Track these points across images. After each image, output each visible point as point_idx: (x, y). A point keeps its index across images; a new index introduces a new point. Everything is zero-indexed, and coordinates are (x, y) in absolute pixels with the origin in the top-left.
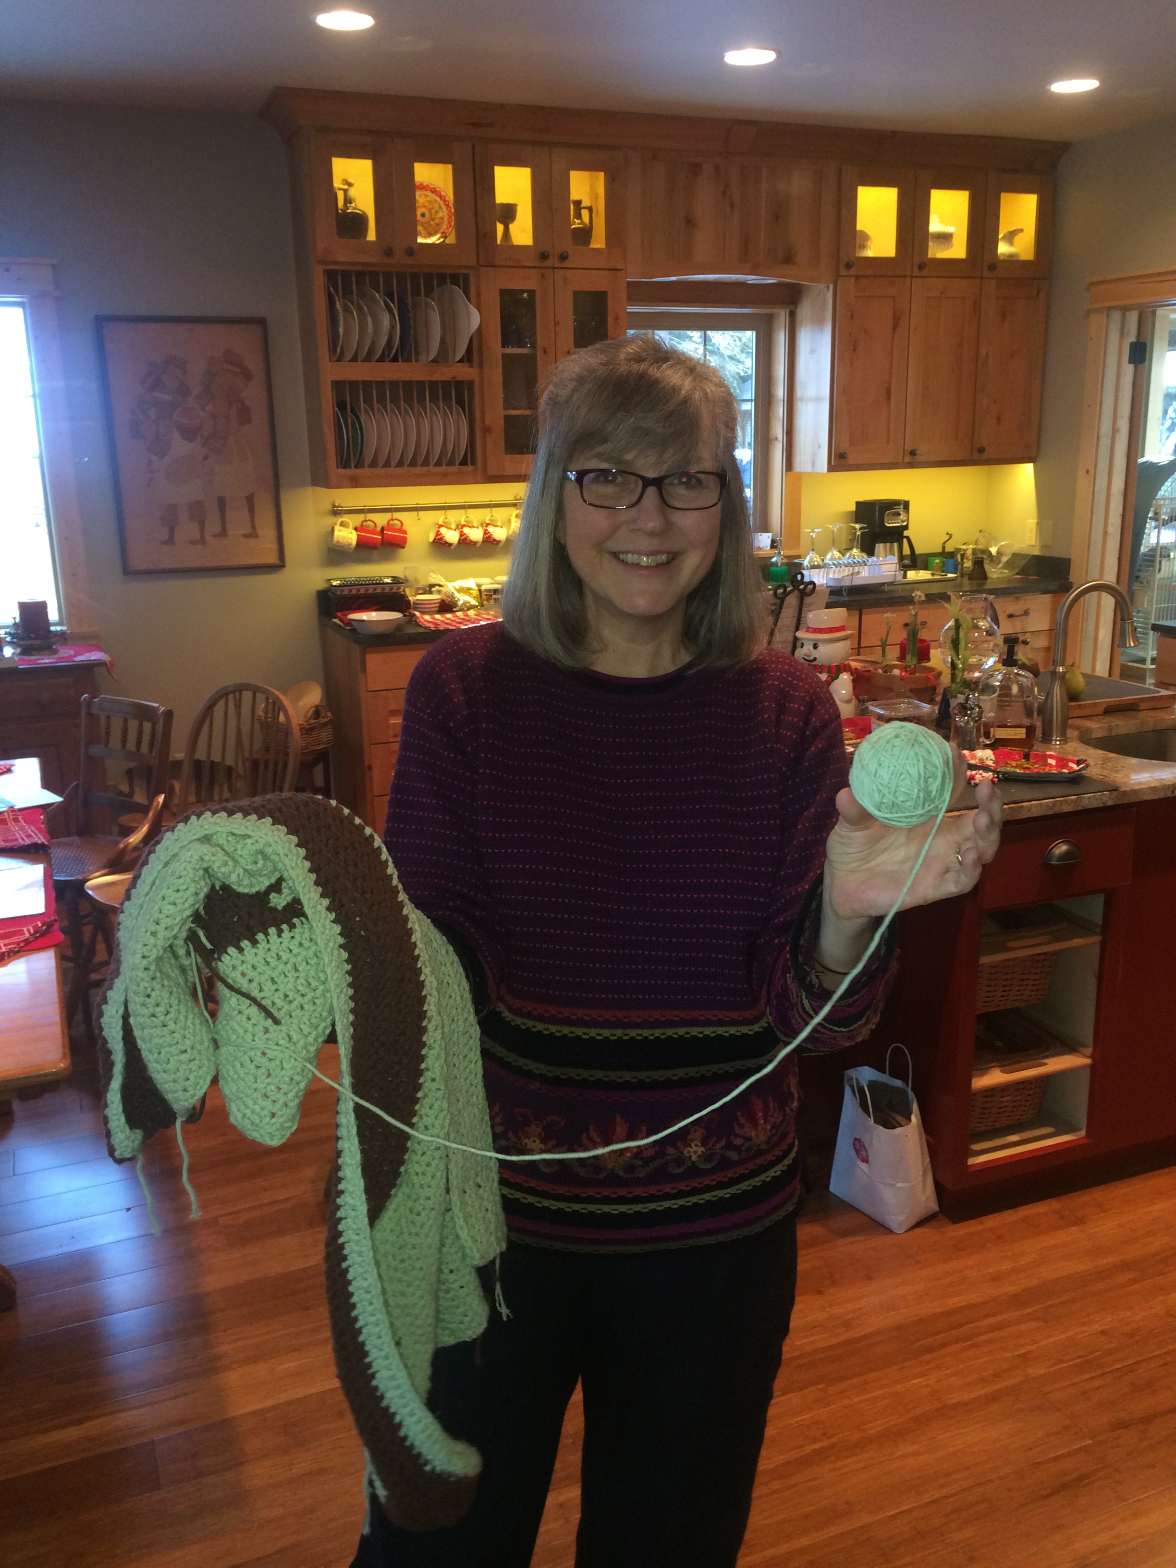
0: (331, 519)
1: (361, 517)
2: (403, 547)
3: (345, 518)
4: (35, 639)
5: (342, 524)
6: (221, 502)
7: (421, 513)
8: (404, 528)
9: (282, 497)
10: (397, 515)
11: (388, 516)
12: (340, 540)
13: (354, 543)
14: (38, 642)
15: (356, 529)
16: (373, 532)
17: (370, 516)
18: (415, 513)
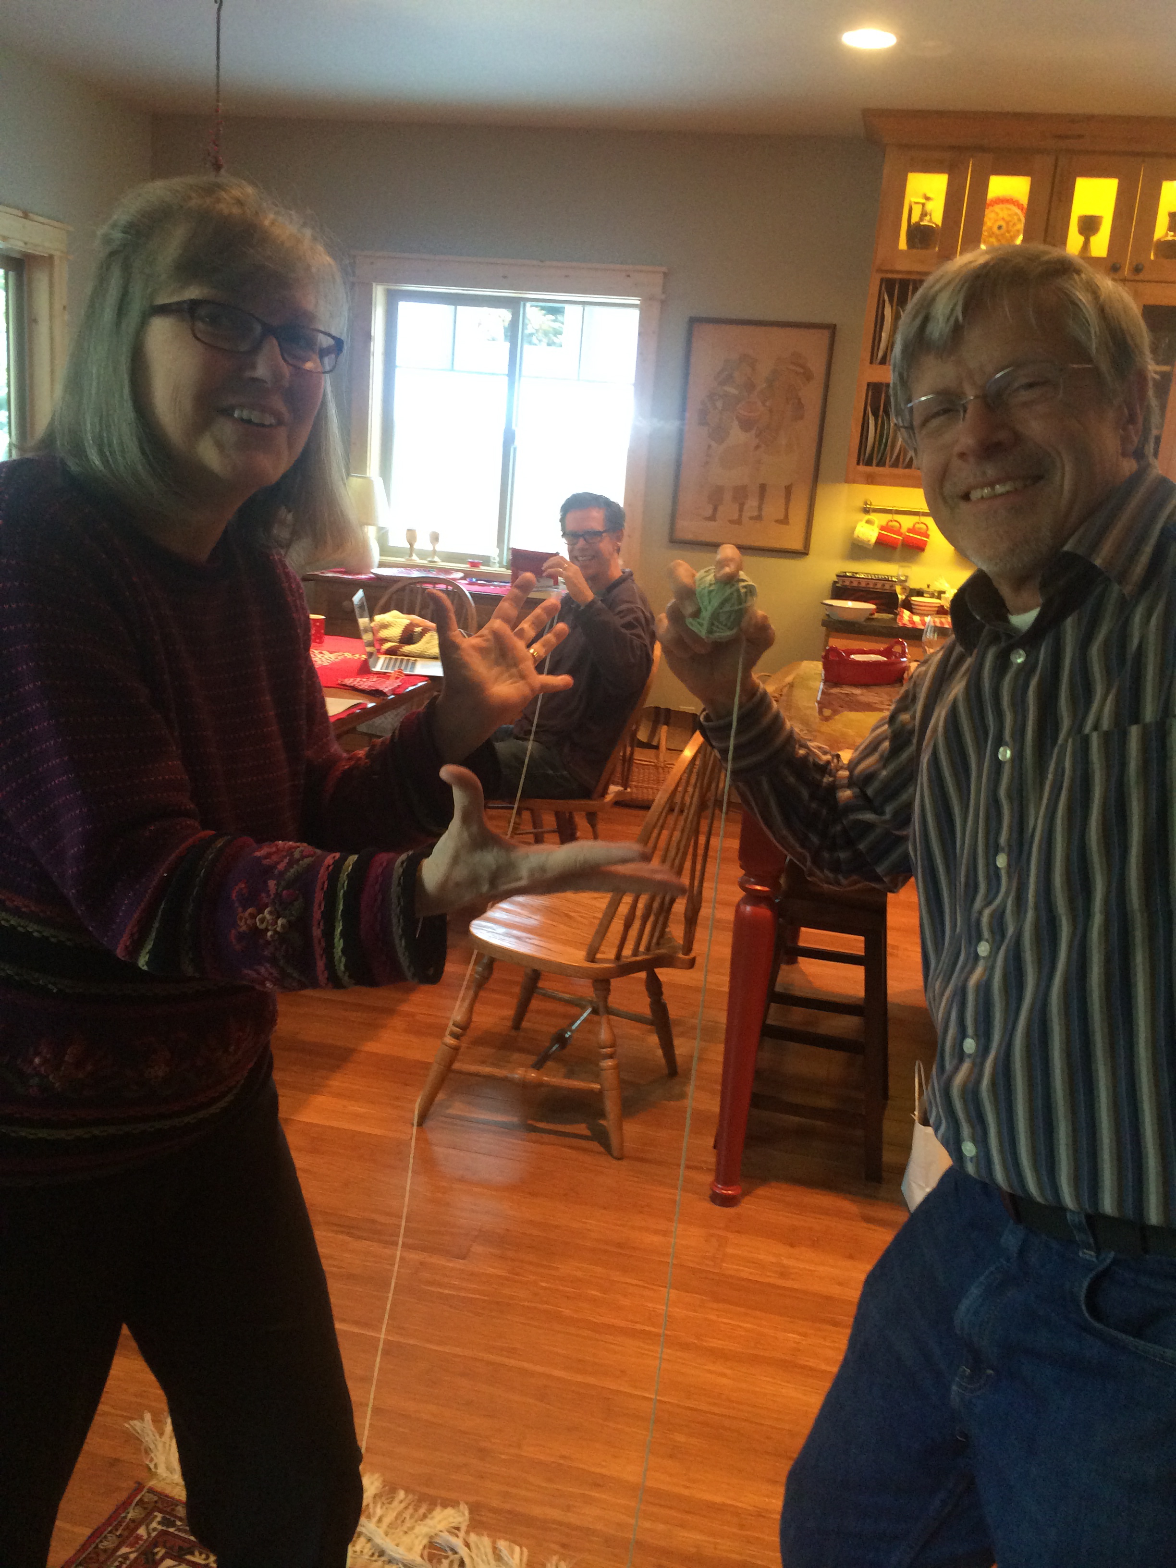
0: (858, 516)
1: (889, 517)
3: (873, 517)
5: (867, 522)
6: (763, 488)
9: (818, 491)
12: (860, 536)
13: (873, 539)
15: (879, 527)
16: (895, 532)
17: (897, 517)
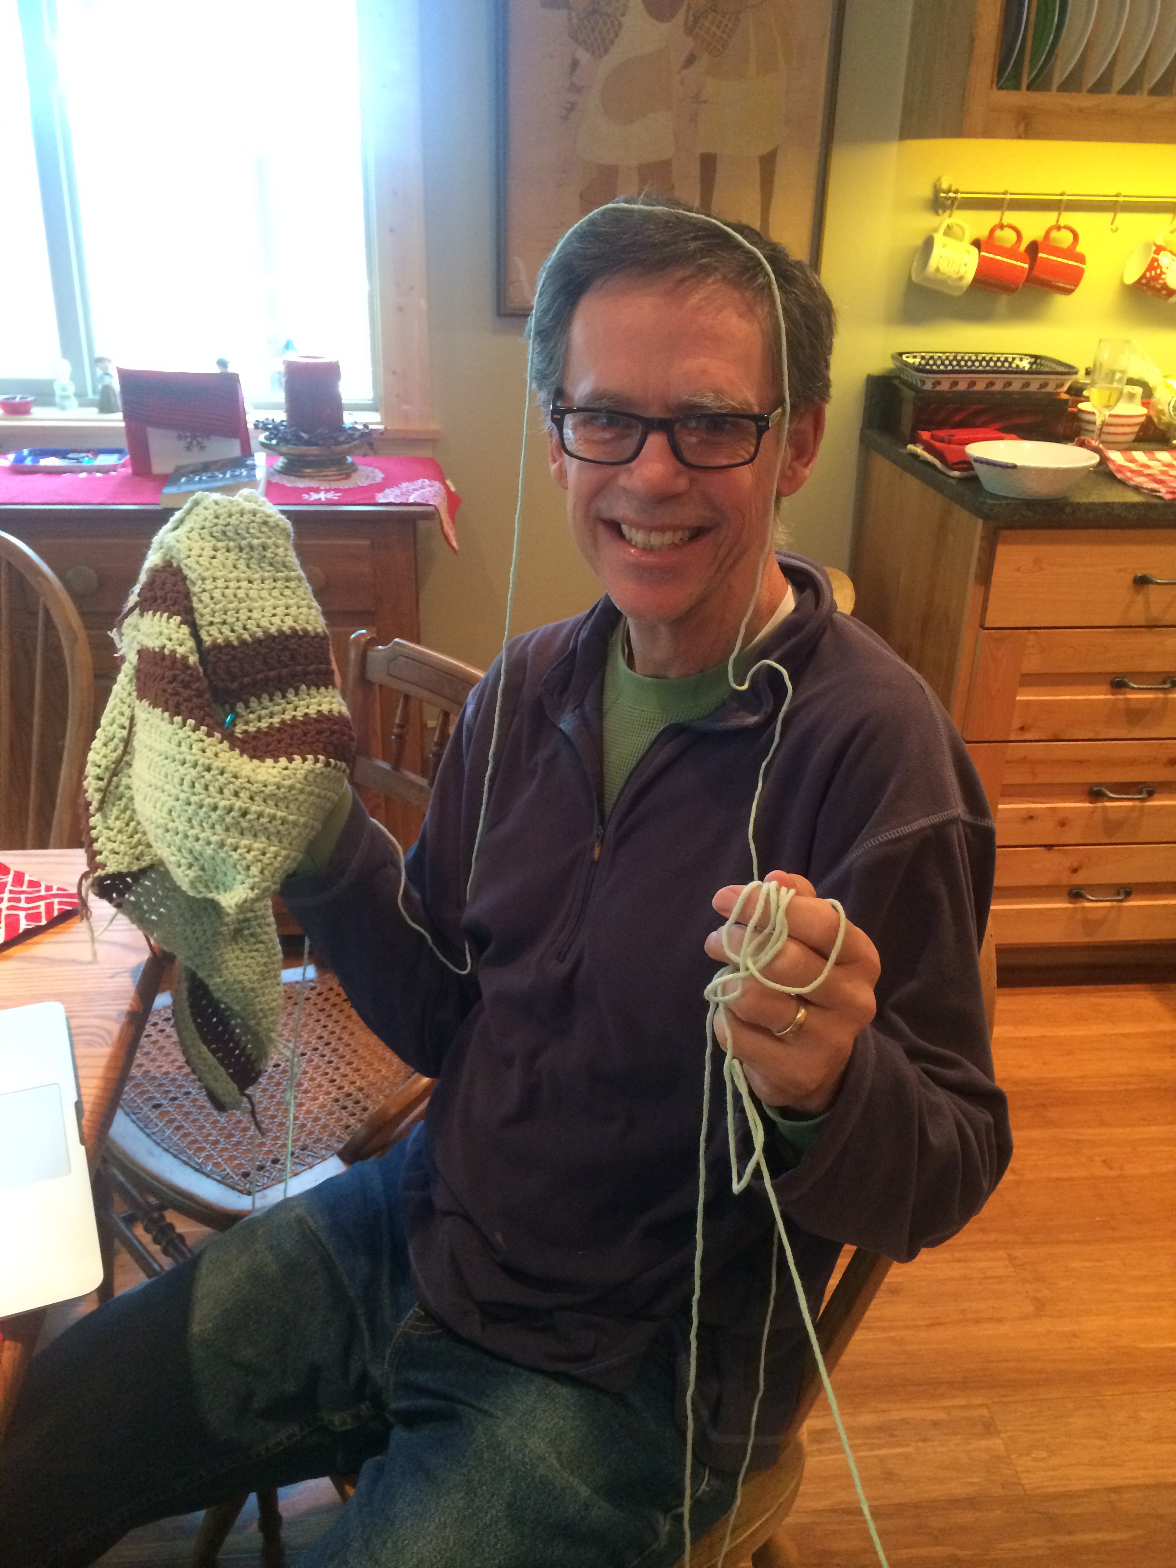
0: (927, 221)
1: (991, 218)
2: (1068, 292)
3: (960, 218)
4: (308, 443)
5: (949, 231)
6: (708, 163)
7: (1123, 218)
8: (1079, 249)
10: (1069, 218)
11: (1049, 218)
12: (943, 268)
13: (970, 276)
14: (314, 450)
15: (977, 243)
16: (1011, 252)
17: (1012, 217)
18: (1109, 216)
